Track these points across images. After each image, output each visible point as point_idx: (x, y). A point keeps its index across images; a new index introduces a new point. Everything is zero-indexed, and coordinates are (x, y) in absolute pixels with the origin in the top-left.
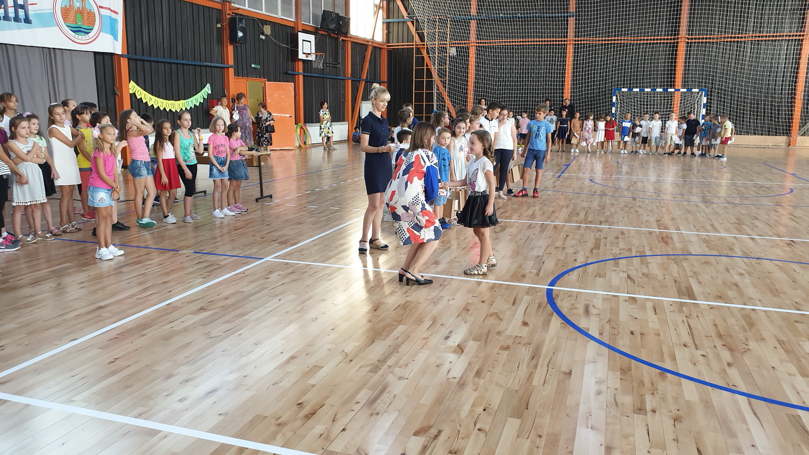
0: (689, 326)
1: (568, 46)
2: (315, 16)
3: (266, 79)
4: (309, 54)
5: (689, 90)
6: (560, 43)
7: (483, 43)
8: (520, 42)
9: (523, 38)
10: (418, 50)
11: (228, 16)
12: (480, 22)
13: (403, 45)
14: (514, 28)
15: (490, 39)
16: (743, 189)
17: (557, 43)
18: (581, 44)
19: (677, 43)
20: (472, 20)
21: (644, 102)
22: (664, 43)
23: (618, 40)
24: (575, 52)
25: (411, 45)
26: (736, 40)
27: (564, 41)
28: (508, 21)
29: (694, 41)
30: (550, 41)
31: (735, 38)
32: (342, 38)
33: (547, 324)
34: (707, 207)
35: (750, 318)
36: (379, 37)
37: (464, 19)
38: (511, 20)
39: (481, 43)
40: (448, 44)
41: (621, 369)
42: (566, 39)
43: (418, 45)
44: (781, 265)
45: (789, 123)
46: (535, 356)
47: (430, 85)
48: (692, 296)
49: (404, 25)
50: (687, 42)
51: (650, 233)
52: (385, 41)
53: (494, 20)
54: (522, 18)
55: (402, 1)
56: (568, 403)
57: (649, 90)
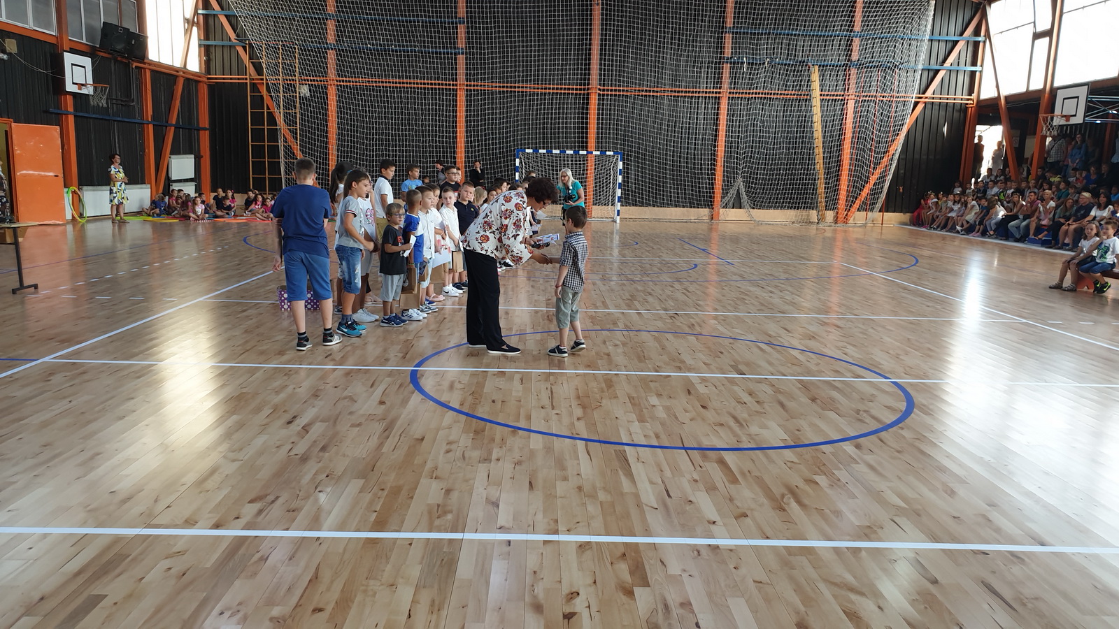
0: (552, 391)
1: (458, 92)
2: (90, 30)
3: (12, 120)
4: (83, 85)
5: (603, 153)
6: (448, 87)
7: (346, 81)
8: (396, 83)
9: (399, 78)
10: (255, 87)
12: (340, 53)
13: (231, 79)
14: (387, 65)
15: (355, 77)
16: (648, 266)
17: (444, 87)
18: (474, 90)
19: (588, 94)
20: (332, 49)
21: (553, 166)
22: (572, 94)
23: (519, 87)
24: (467, 100)
25: (243, 79)
26: (651, 94)
27: (453, 85)
28: (378, 54)
29: (606, 93)
30: (435, 84)
31: (650, 91)
32: (135, 64)
33: (405, 402)
34: (604, 285)
35: (611, 381)
36: (194, 65)
37: (318, 48)
38: (382, 54)
39: (343, 81)
40: (297, 80)
41: (475, 431)
42: (455, 83)
43: (253, 79)
44: (657, 335)
45: (710, 193)
46: (388, 429)
47: (274, 135)
48: (562, 365)
49: (233, 50)
50: (599, 95)
51: (536, 312)
52: (203, 71)
53: (360, 52)
54: (396, 51)
55: (226, 16)
56: (416, 462)
57: (558, 152)
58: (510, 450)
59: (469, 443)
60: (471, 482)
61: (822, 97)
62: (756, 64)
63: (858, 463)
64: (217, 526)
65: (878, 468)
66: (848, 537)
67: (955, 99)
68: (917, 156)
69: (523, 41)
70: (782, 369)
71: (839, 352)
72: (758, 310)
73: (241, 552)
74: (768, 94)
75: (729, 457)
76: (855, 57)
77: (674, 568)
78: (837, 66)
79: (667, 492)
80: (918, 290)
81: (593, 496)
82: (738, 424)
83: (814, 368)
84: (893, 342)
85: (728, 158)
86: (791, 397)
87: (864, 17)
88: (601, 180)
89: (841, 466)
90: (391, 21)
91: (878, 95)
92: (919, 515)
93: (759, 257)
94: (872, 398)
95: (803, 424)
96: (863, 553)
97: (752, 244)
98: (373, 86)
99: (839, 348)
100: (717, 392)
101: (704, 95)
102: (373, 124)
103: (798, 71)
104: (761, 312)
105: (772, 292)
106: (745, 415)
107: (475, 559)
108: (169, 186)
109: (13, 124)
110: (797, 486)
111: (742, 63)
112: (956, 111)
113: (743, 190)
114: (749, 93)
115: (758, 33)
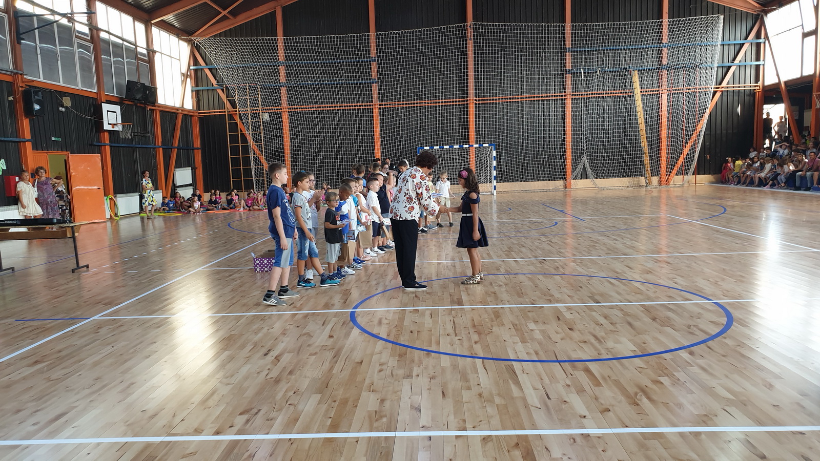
0: (454, 323)
1: (374, 110)
2: (119, 87)
3: (69, 152)
4: (115, 124)
5: (481, 145)
6: (366, 107)
7: (295, 108)
8: (330, 107)
9: (332, 103)
10: (231, 117)
11: (21, 89)
12: (290, 89)
13: (214, 112)
14: (323, 94)
15: (301, 105)
16: (520, 225)
17: (364, 107)
18: (385, 108)
19: (467, 104)
20: (284, 86)
21: (444, 158)
22: (456, 105)
23: (417, 103)
24: (381, 115)
25: (222, 112)
26: (514, 100)
27: (370, 105)
28: (316, 88)
29: (480, 102)
30: (357, 106)
31: (513, 98)
32: (149, 107)
33: (348, 335)
35: (498, 312)
36: (189, 105)
37: (274, 87)
38: (319, 87)
39: (293, 108)
40: (261, 110)
41: (399, 355)
42: (371, 104)
43: (230, 112)
44: (530, 277)
45: (563, 169)
46: (336, 356)
47: (246, 149)
48: (460, 303)
49: (215, 92)
50: (476, 104)
51: (439, 264)
52: (195, 109)
53: (304, 87)
54: (329, 85)
55: (209, 69)
56: (357, 380)
57: (448, 147)
58: (426, 368)
59: (396, 364)
60: (399, 393)
61: (642, 93)
62: (591, 73)
63: (692, 366)
64: (217, 433)
65: (708, 369)
66: (690, 424)
67: (745, 87)
68: (718, 132)
69: (418, 70)
70: (628, 297)
71: (670, 282)
72: (606, 254)
73: (235, 451)
74: (601, 94)
75: (593, 366)
76: (665, 62)
77: (556, 453)
78: (652, 70)
79: (547, 395)
80: (728, 232)
81: (491, 401)
82: (598, 341)
83: (652, 295)
84: (712, 272)
85: (575, 142)
86: (637, 318)
87: (670, 32)
88: (481, 165)
89: (679, 369)
90: (324, 64)
91: (685, 88)
92: (745, 405)
93: (604, 214)
94: (699, 316)
95: (647, 338)
96: (703, 436)
97: (598, 204)
98: (314, 111)
99: (670, 279)
100: (581, 317)
101: (553, 98)
102: (315, 137)
103: (623, 75)
104: (608, 255)
105: (616, 240)
106: (603, 334)
107: (405, 450)
108: (175, 190)
109: (70, 155)
110: (646, 386)
111: (580, 73)
112: (747, 95)
113: (587, 165)
114: (587, 95)
115: (591, 51)
